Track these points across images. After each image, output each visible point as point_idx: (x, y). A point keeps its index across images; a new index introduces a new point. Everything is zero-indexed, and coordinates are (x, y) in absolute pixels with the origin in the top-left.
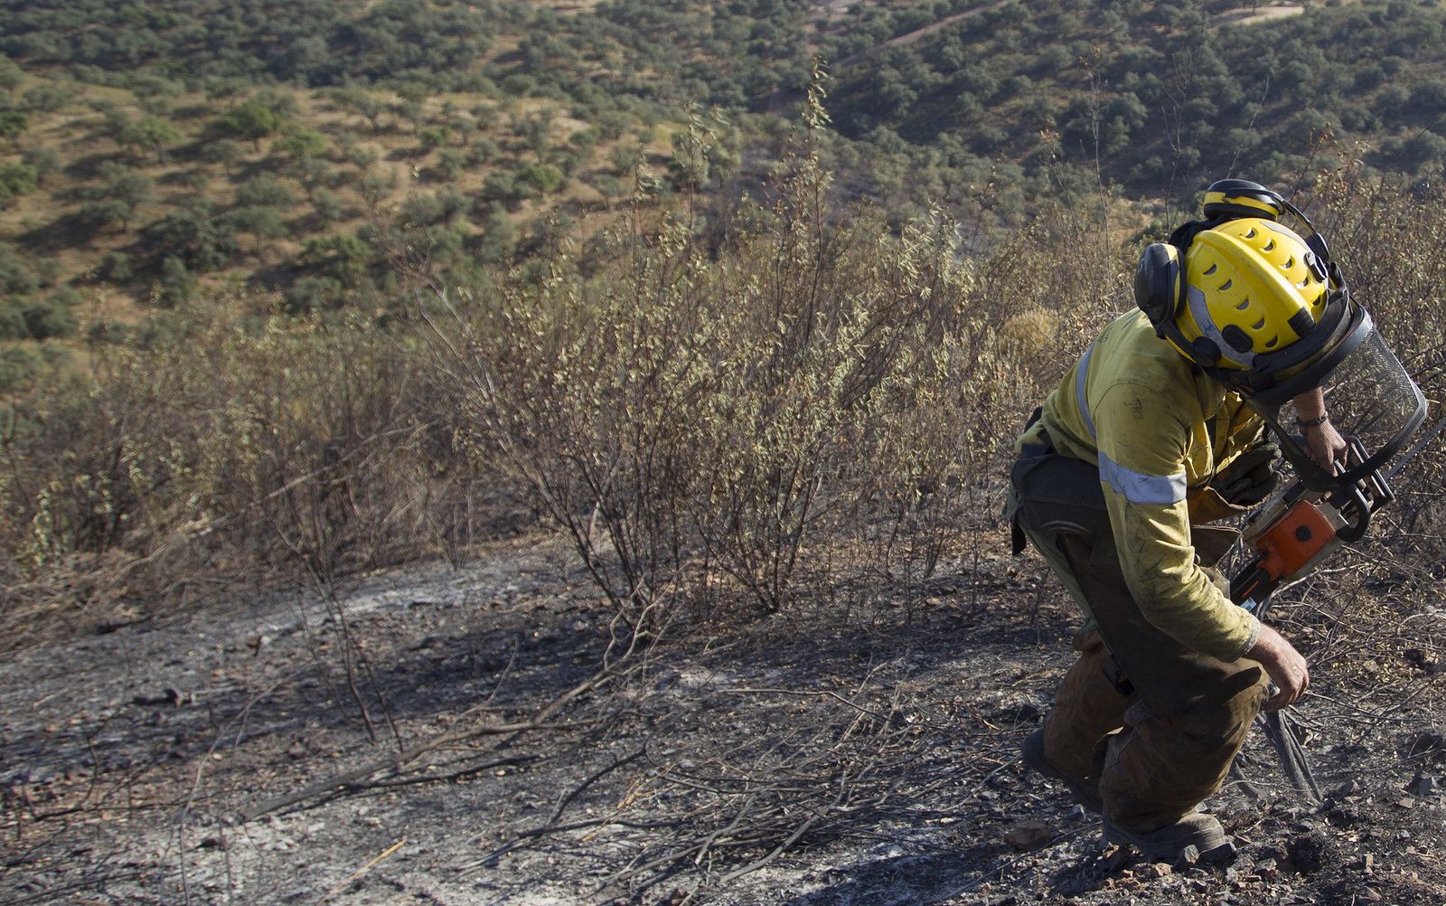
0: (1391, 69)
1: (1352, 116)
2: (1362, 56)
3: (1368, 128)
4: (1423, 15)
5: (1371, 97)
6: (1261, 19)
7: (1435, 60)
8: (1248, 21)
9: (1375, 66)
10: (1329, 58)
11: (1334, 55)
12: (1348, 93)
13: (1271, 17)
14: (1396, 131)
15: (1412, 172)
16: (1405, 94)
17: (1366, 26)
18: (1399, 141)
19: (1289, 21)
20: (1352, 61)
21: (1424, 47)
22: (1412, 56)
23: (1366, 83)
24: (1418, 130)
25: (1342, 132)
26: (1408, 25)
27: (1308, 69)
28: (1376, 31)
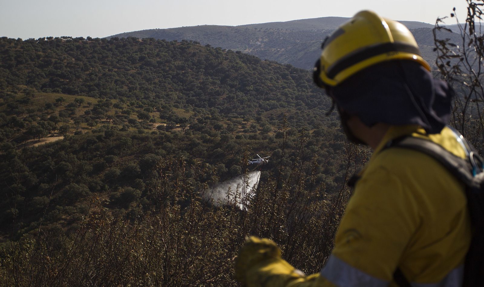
0: (110, 161)
1: (94, 184)
2: (95, 156)
3: (103, 189)
4: (122, 135)
5: (102, 175)
6: (43, 143)
7: (130, 155)
8: (36, 145)
9: (102, 160)
10: (79, 159)
11: (82, 157)
12: (90, 174)
13: (48, 142)
14: (116, 189)
15: (126, 208)
16: (118, 172)
17: (95, 142)
18: (118, 194)
19: (57, 143)
20: (91, 159)
21: (124, 150)
22: (119, 154)
23: (99, 169)
24: (126, 188)
25: (90, 193)
26: (115, 140)
27: (69, 165)
28: (101, 144)
